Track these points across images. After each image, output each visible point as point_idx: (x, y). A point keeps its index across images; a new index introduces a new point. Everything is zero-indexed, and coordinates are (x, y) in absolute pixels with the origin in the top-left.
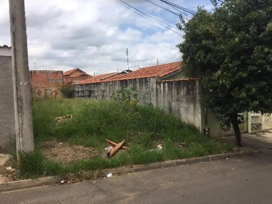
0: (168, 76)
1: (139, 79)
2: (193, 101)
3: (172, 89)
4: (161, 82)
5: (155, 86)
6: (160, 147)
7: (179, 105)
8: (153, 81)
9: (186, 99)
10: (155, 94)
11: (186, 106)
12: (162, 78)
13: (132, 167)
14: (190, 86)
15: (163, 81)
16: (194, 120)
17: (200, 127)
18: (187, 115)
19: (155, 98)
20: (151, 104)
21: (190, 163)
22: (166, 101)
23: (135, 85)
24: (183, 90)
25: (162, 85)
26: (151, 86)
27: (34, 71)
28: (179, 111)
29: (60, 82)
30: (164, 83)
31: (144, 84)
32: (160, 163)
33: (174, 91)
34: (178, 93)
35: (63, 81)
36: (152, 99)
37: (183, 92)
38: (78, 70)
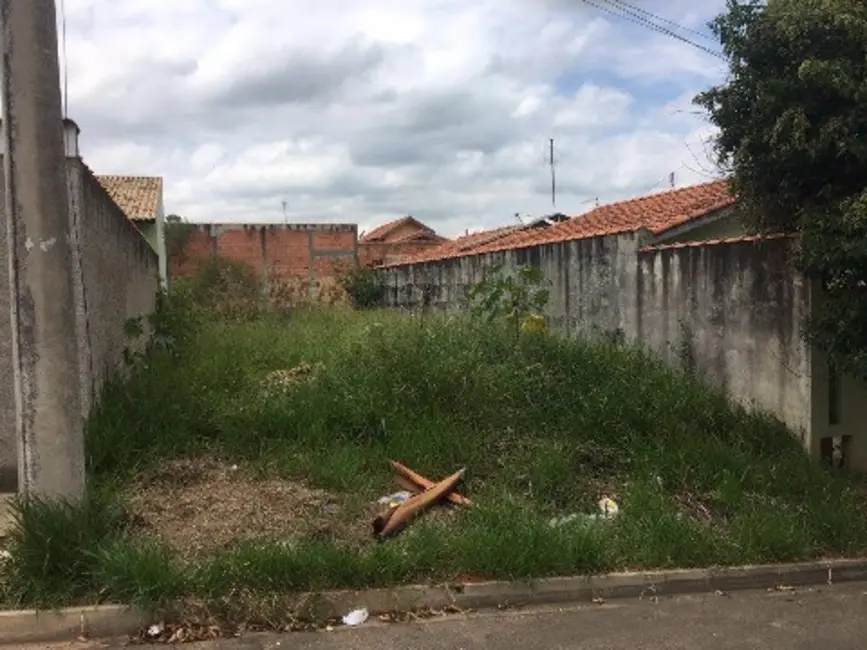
0: (687, 228)
1: (578, 241)
2: (779, 323)
3: (698, 279)
4: (655, 252)
5: (632, 267)
6: (610, 506)
7: (722, 337)
8: (628, 247)
9: (752, 317)
10: (633, 297)
11: (749, 341)
12: (661, 238)
13: (459, 590)
14: (765, 265)
15: (663, 247)
16: (782, 398)
17: (803, 432)
18: (752, 379)
19: (632, 311)
20: (619, 332)
21: (728, 585)
22: (673, 323)
23: (563, 263)
24: (738, 279)
25: (658, 262)
26: (618, 266)
27: (272, 226)
28: (720, 363)
29: (347, 259)
30: (667, 255)
31: (593, 259)
32: (589, 581)
33: (705, 284)
34: (719, 292)
35: (356, 256)
36: (622, 314)
37: (737, 289)
38: (410, 223)
